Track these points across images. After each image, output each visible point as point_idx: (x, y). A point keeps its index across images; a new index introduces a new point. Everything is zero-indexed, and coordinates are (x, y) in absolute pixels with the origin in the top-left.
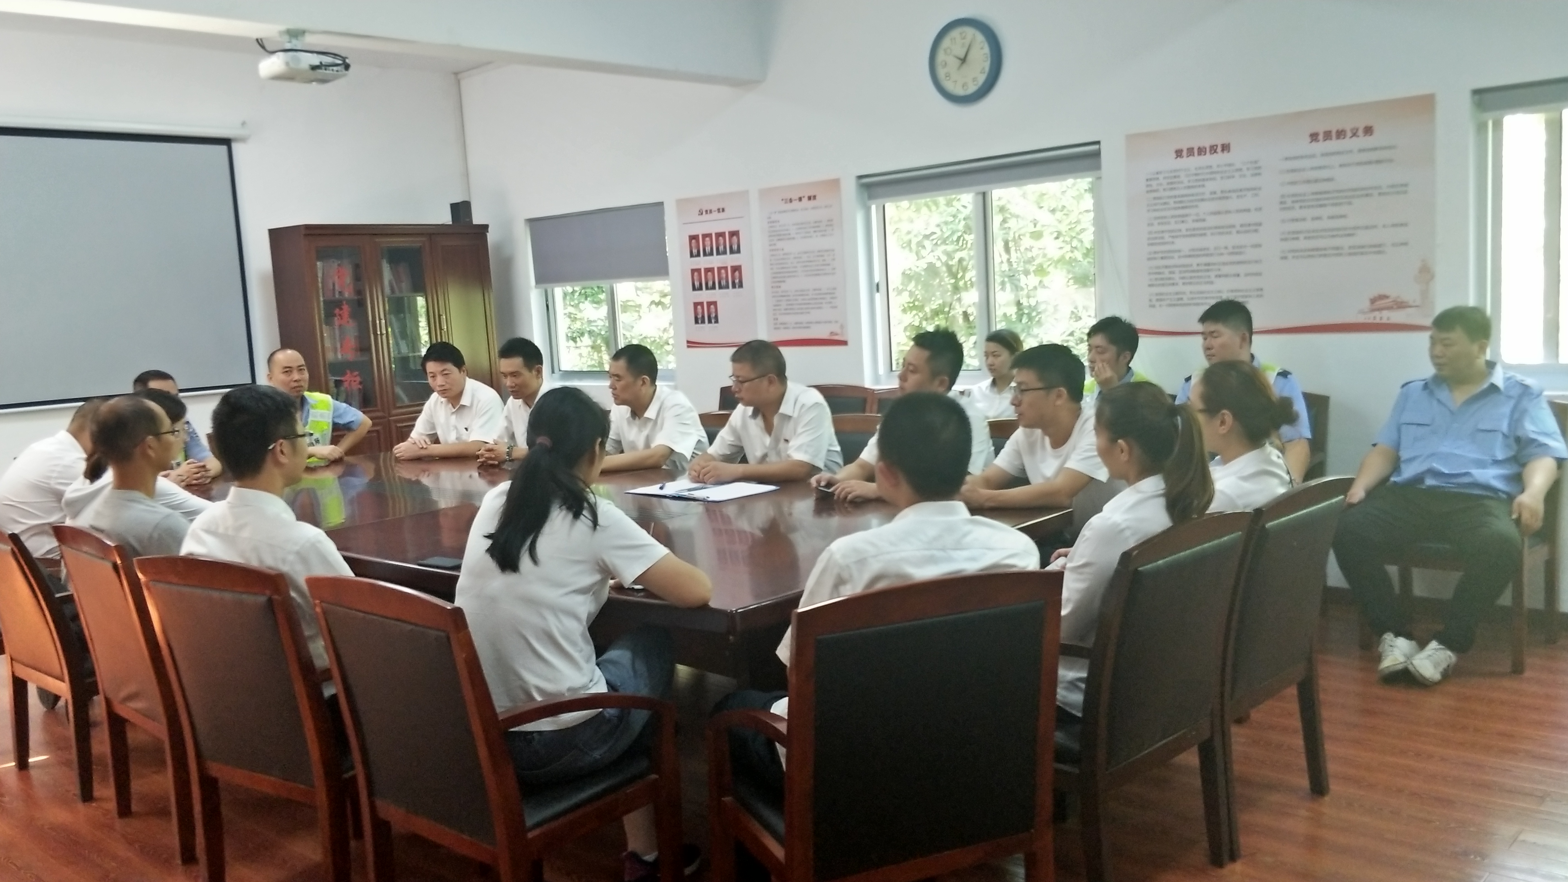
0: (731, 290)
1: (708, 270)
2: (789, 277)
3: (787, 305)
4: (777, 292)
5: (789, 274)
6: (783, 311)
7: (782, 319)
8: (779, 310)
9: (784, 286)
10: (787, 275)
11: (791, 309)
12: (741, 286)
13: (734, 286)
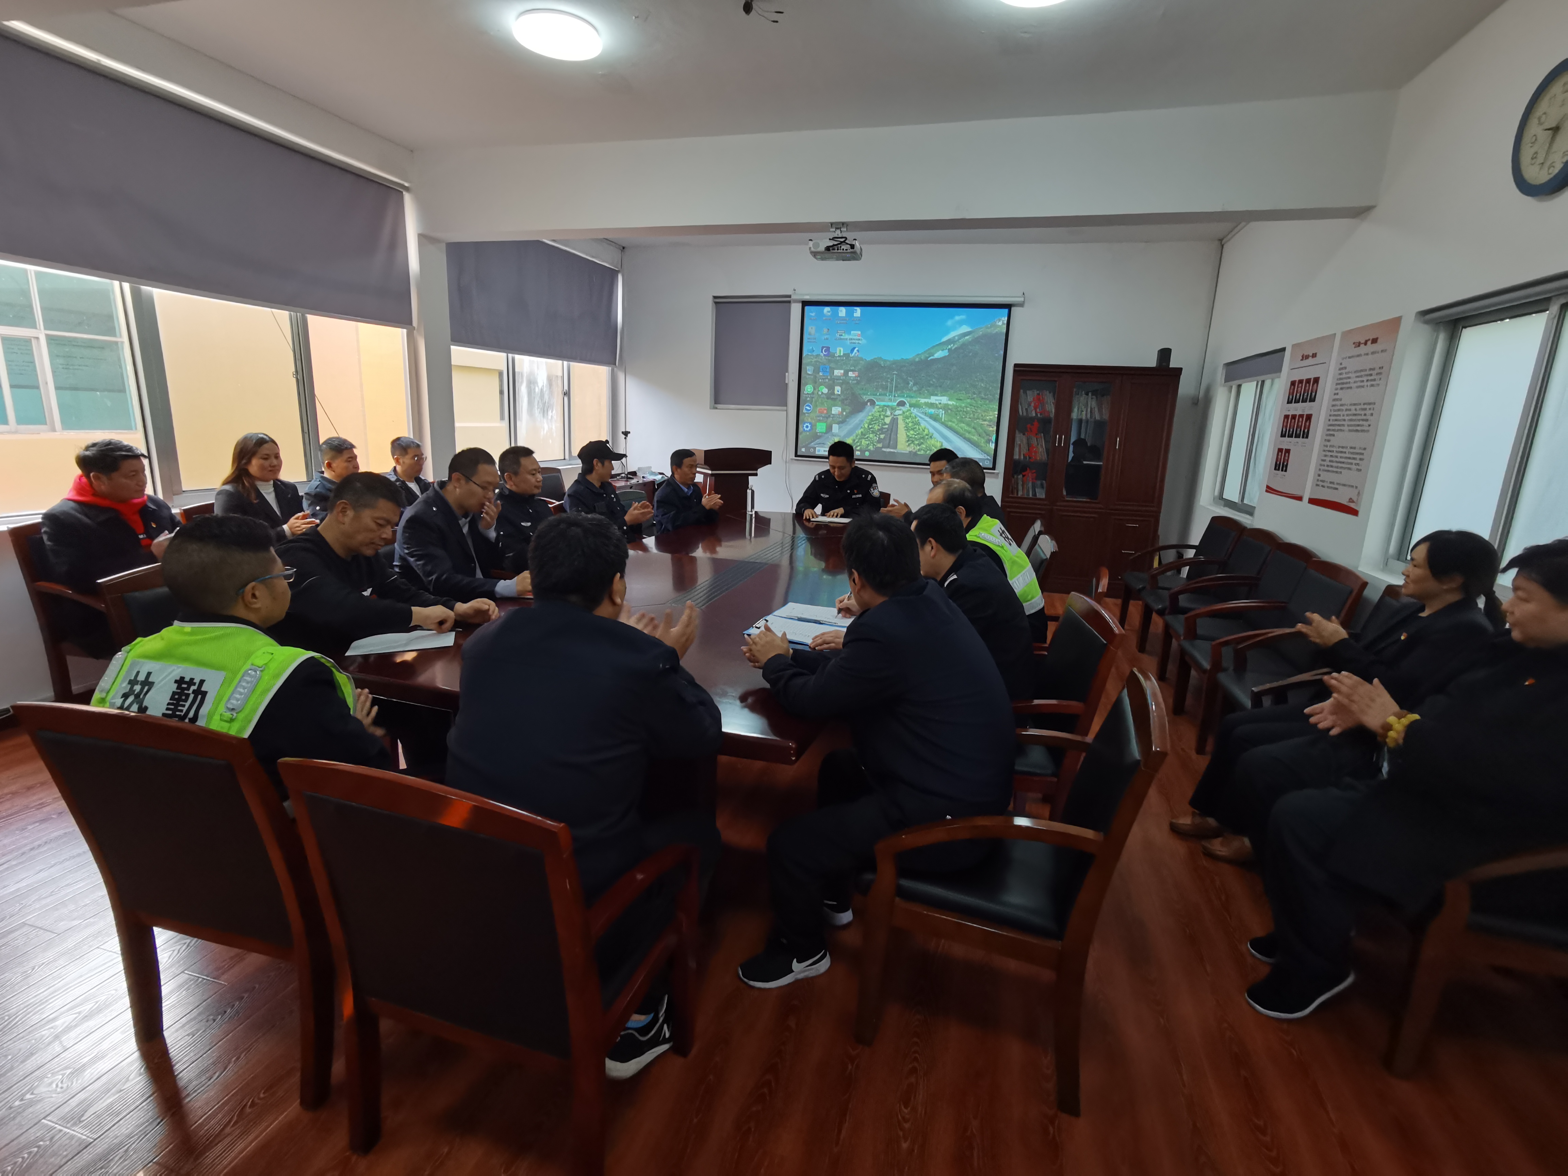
0: (1300, 440)
1: (1294, 417)
2: (1338, 430)
3: (1330, 461)
4: (1327, 446)
5: (1339, 428)
6: (1326, 468)
7: (1325, 476)
8: (1324, 466)
9: (1334, 441)
10: (1337, 428)
11: (1332, 466)
12: (1307, 437)
13: (1303, 437)
